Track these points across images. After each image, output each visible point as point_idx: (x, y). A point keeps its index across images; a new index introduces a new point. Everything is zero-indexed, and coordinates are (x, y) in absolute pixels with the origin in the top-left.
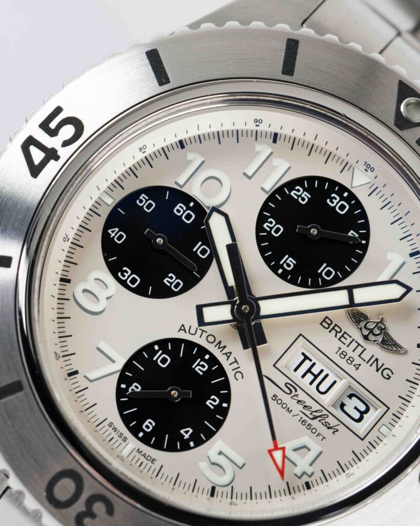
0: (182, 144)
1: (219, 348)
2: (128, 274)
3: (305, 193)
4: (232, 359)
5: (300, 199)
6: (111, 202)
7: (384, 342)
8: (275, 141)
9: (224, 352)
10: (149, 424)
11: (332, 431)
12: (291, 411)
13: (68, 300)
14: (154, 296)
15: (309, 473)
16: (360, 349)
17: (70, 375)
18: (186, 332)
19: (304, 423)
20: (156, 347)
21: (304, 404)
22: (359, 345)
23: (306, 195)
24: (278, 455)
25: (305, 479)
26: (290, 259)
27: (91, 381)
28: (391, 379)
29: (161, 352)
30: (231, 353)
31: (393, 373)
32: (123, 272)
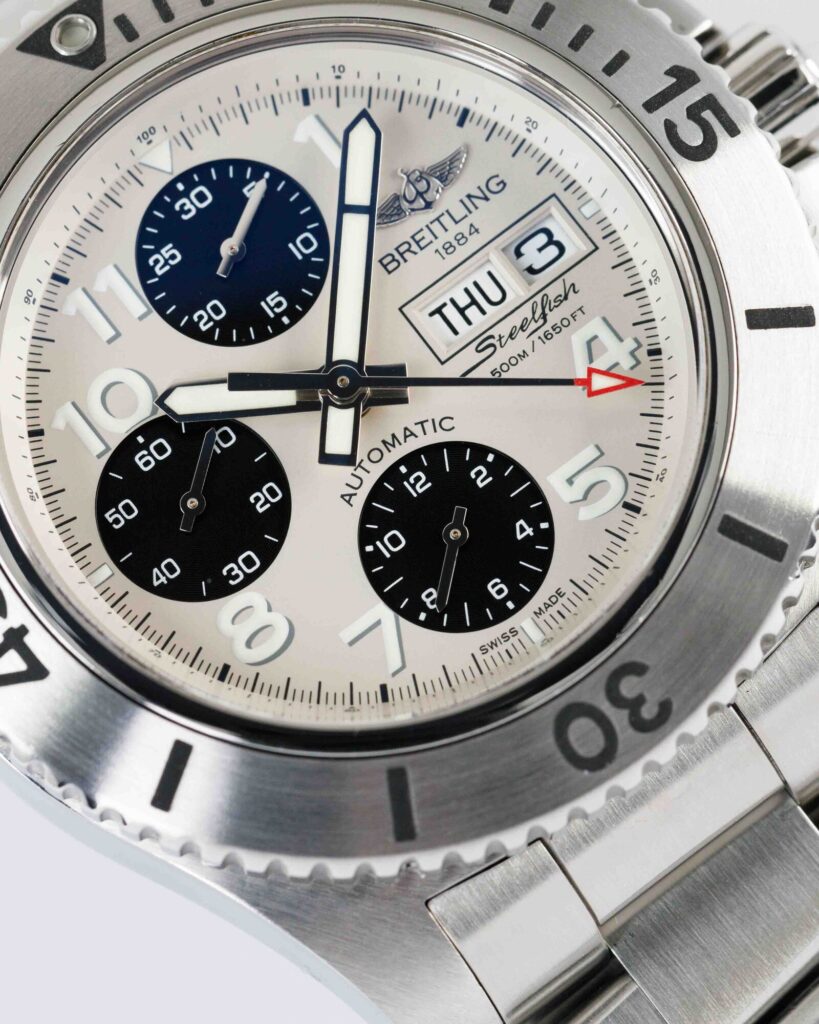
0: (36, 433)
1: (394, 446)
2: (236, 569)
3: (163, 251)
4: (417, 430)
5: (172, 262)
6: (107, 570)
7: (443, 179)
8: (65, 281)
9: (401, 439)
10: (496, 588)
11: (571, 293)
12: (524, 352)
13: (258, 674)
14: (282, 534)
15: (635, 345)
16: (446, 220)
17: (385, 698)
18: (355, 494)
19: (549, 336)
20: (369, 548)
21: (518, 327)
22: (438, 219)
23: (167, 250)
24: (599, 382)
25: (642, 354)
26: (268, 299)
27: (404, 666)
28: (506, 181)
29: (378, 543)
30: (406, 429)
31: (497, 176)
32: (230, 576)
